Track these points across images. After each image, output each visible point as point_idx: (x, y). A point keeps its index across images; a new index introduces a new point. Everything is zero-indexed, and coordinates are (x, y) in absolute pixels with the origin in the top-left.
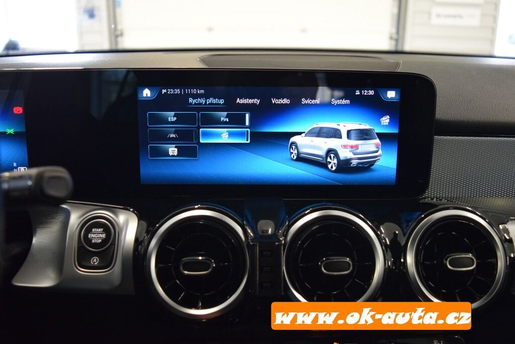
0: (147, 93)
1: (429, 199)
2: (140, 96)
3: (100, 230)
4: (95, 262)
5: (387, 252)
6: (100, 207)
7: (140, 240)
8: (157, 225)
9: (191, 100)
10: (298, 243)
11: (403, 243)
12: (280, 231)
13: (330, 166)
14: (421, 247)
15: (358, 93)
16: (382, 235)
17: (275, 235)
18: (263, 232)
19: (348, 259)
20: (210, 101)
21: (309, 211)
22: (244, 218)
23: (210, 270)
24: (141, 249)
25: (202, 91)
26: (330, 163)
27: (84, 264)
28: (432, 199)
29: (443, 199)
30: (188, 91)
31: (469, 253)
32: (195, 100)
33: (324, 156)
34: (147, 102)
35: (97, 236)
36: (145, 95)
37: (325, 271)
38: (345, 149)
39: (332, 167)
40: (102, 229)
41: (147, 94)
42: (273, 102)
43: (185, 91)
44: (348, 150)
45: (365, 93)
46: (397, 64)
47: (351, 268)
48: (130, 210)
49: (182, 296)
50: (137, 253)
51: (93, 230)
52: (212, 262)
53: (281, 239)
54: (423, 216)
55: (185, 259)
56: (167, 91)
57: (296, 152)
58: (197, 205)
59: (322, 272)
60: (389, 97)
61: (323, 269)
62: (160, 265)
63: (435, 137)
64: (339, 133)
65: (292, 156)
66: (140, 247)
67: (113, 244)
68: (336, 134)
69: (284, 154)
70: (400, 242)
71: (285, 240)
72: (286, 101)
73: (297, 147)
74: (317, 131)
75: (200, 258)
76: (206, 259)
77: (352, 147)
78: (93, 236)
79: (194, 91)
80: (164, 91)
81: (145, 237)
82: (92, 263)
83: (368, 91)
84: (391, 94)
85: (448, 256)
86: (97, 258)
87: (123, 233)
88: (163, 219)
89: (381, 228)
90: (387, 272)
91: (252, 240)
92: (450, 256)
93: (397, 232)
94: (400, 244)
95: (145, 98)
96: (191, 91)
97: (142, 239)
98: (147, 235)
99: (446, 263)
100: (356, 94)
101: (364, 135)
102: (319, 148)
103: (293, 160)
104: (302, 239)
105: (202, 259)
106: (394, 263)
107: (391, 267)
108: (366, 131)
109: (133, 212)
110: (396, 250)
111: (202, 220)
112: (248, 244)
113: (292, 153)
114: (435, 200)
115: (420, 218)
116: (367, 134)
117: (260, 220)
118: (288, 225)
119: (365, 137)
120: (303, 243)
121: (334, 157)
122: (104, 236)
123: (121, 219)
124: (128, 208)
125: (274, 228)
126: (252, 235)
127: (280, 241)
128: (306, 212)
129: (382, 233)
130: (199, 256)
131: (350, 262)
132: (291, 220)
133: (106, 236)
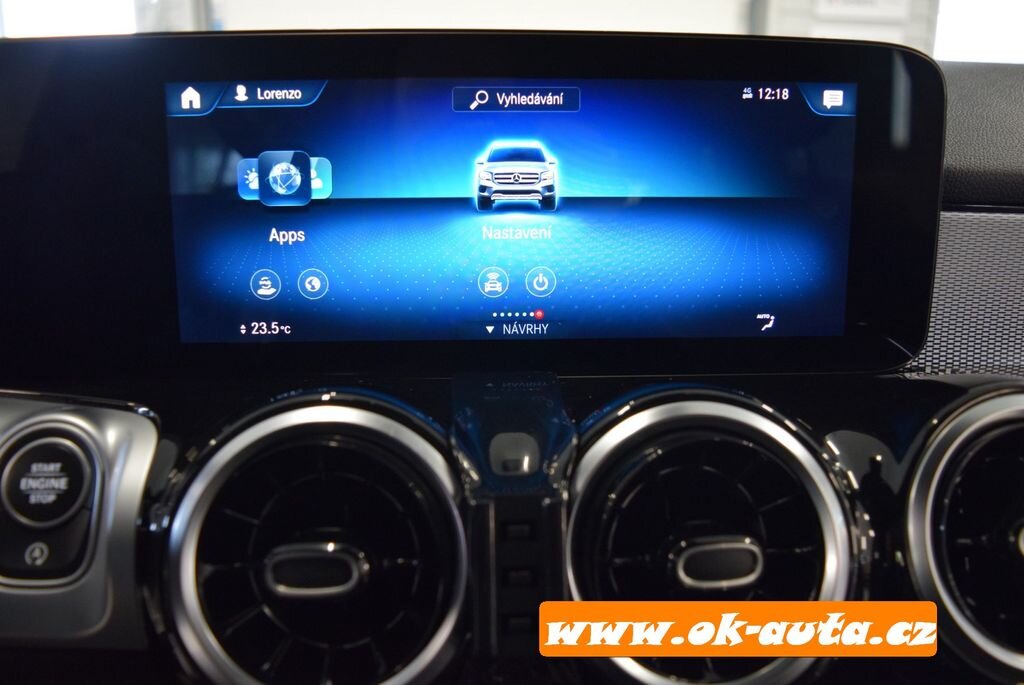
0: (191, 98)
2: (172, 107)
3: (54, 467)
4: (36, 558)
7: (158, 489)
8: (213, 442)
10: (607, 499)
11: (896, 487)
12: (555, 465)
15: (748, 95)
16: (838, 464)
17: (538, 475)
18: (505, 466)
19: (748, 540)
21: (627, 408)
22: (453, 429)
23: (352, 583)
27: (7, 563)
28: (944, 371)
34: (192, 123)
35: (44, 483)
36: (185, 105)
37: (687, 579)
40: (58, 466)
41: (191, 102)
45: (767, 94)
47: (760, 566)
48: (136, 412)
51: (35, 468)
52: (359, 559)
53: (555, 486)
55: (285, 551)
58: (329, 392)
59: (681, 582)
60: (829, 107)
61: (681, 573)
63: (942, 213)
67: (87, 506)
71: (570, 487)
75: (331, 547)
76: (342, 550)
78: (33, 483)
82: (29, 560)
83: (774, 89)
84: (833, 98)
86: (43, 545)
89: (830, 444)
91: (479, 490)
93: (879, 458)
94: (888, 489)
95: (186, 111)
98: (179, 474)
99: (1017, 546)
100: (745, 96)
104: (620, 485)
105: (334, 551)
106: (875, 544)
107: (869, 554)
109: (147, 415)
111: (337, 437)
117: (492, 437)
118: (578, 444)
122: (62, 484)
123: (112, 435)
124: (131, 404)
125: (537, 455)
126: (475, 476)
127: (555, 494)
128: (621, 412)
129: (834, 458)
130: (329, 541)
131: (755, 549)
132: (585, 432)
133: (70, 484)
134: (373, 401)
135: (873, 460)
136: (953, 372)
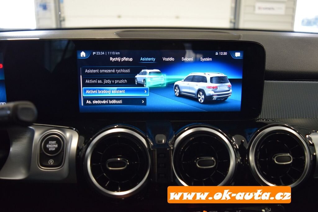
0: (83, 54)
1: (262, 120)
2: (78, 56)
3: (54, 142)
4: (51, 163)
5: (237, 153)
6: (54, 128)
7: (80, 148)
8: (91, 139)
9: (111, 59)
10: (181, 149)
11: (247, 148)
12: (170, 142)
13: (199, 100)
14: (258, 150)
15: (217, 54)
16: (234, 143)
17: (166, 144)
18: (159, 142)
19: (213, 158)
20: (124, 60)
21: (187, 128)
22: (147, 133)
23: (125, 167)
24: (81, 154)
25: (119, 53)
26: (200, 98)
27: (44, 164)
28: (263, 120)
29: (270, 120)
30: (109, 53)
31: (288, 153)
32: (114, 59)
33: (196, 94)
34: (83, 60)
35: (52, 146)
36: (82, 56)
37: (198, 166)
38: (209, 89)
39: (201, 101)
40: (55, 142)
41: (83, 55)
42: (164, 60)
43: (107, 53)
44: (211, 90)
45: (222, 54)
46: (240, 36)
47: (215, 164)
48: (73, 129)
49: (107, 183)
50: (78, 156)
51: (50, 142)
52: (127, 162)
53: (170, 146)
54: (259, 131)
55: (110, 160)
56: (96, 53)
57: (178, 91)
58: (116, 125)
59: (197, 167)
60: (236, 57)
61: (197, 165)
62: (94, 164)
63: (265, 81)
64: (206, 79)
65: (176, 94)
66: (80, 153)
67: (63, 151)
68: (203, 80)
69: (171, 93)
70: (245, 147)
71: (173, 147)
72: (172, 59)
73: (179, 88)
74: (191, 78)
75: (119, 159)
76: (123, 160)
77: (213, 88)
78: (50, 146)
79: (114, 53)
80: (94, 53)
81: (83, 146)
82: (49, 163)
83: (223, 52)
84: (238, 54)
85: (275, 155)
86: (52, 160)
87: (69, 144)
88: (94, 135)
89: (233, 138)
90: (237, 166)
91: (151, 147)
92: (276, 156)
93: (243, 141)
94: (245, 148)
95: (82, 57)
96: (111, 53)
97: (82, 147)
98: (85, 145)
99: (274, 160)
100: (216, 54)
101: (221, 80)
102: (192, 88)
103: (176, 96)
104: (184, 146)
105: (120, 160)
106: (241, 160)
107: (240, 163)
108: (222, 78)
109: (75, 130)
110: (242, 152)
111: (120, 135)
112: (150, 149)
113: (176, 92)
114: (265, 120)
115: (257, 132)
116: (223, 80)
117: (156, 134)
118: (175, 137)
119: (222, 81)
120: (184, 149)
121: (202, 94)
122: (56, 146)
123: (68, 135)
124: (72, 128)
125: (166, 139)
126: (152, 144)
127: (170, 147)
128: (186, 129)
129: (233, 141)
130: (118, 158)
131: (214, 160)
132: (177, 134)
133: (58, 146)
134: (129, 127)
135: (242, 141)
136: (266, 120)
